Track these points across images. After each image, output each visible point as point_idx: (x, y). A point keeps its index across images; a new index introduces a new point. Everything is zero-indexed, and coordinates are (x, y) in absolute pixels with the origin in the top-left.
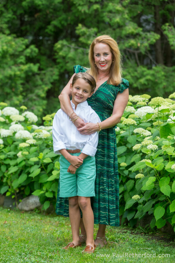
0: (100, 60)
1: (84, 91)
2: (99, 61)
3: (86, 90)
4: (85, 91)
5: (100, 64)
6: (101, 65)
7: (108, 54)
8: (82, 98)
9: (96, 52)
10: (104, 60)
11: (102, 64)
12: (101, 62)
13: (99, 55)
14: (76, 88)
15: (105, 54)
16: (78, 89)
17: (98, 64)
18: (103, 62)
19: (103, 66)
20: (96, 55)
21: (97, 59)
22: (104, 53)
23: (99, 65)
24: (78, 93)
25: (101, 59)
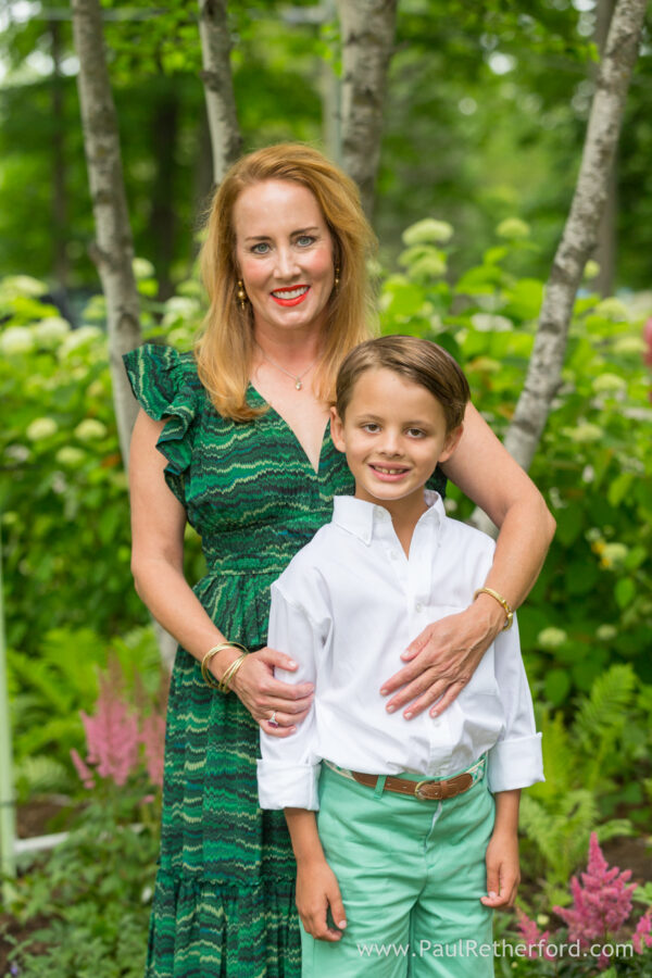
0: (277, 274)
1: (410, 433)
2: (270, 276)
3: (418, 423)
4: (415, 432)
5: (272, 294)
6: (280, 301)
7: (313, 239)
8: (406, 470)
9: (247, 230)
10: (297, 271)
11: (286, 296)
12: (280, 280)
13: (264, 244)
14: (361, 426)
15: (300, 238)
16: (373, 427)
17: (264, 296)
18: (290, 283)
19: (292, 305)
20: (253, 249)
21: (255, 266)
22: (294, 234)
23: (271, 300)
24: (380, 450)
25: (277, 267)
